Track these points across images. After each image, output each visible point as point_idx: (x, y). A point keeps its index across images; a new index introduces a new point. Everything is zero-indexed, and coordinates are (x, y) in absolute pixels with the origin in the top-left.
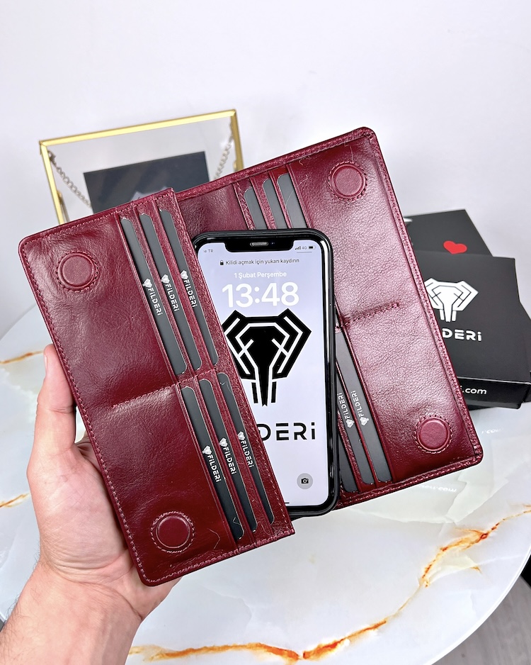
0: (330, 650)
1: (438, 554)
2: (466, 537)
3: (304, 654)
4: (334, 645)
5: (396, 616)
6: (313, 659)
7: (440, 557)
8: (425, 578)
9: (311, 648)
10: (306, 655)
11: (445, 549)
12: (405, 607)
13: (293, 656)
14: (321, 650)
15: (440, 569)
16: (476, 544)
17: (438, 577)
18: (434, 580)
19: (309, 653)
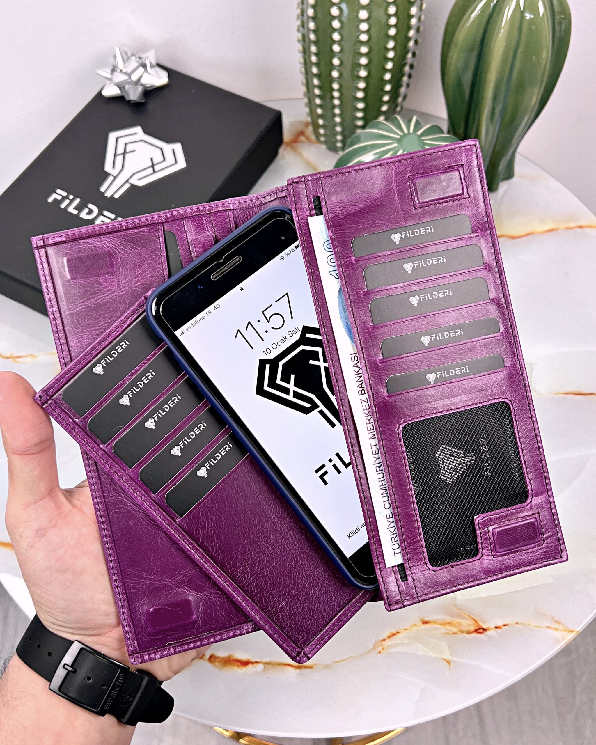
0: (238, 666)
1: (415, 625)
3: (211, 657)
4: (245, 663)
5: (327, 667)
6: (216, 666)
7: (414, 629)
8: (383, 642)
10: (212, 658)
12: (341, 663)
14: (229, 661)
16: (466, 635)
17: (399, 649)
18: (393, 650)
19: (216, 658)
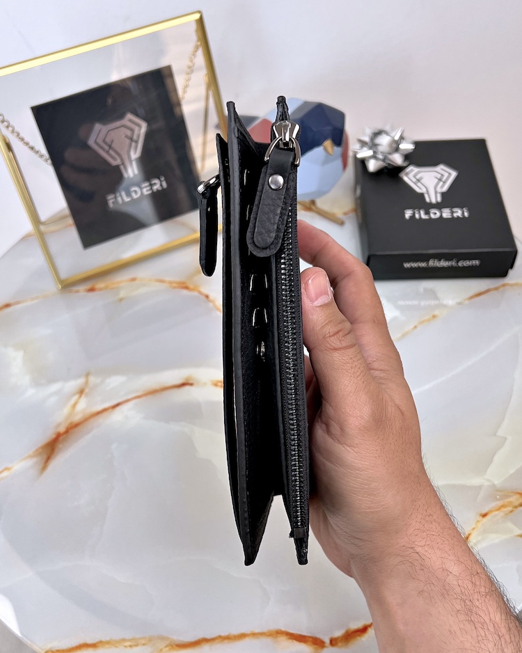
2: (508, 500)
9: (338, 633)
11: (484, 515)
13: (317, 643)
15: (480, 538)
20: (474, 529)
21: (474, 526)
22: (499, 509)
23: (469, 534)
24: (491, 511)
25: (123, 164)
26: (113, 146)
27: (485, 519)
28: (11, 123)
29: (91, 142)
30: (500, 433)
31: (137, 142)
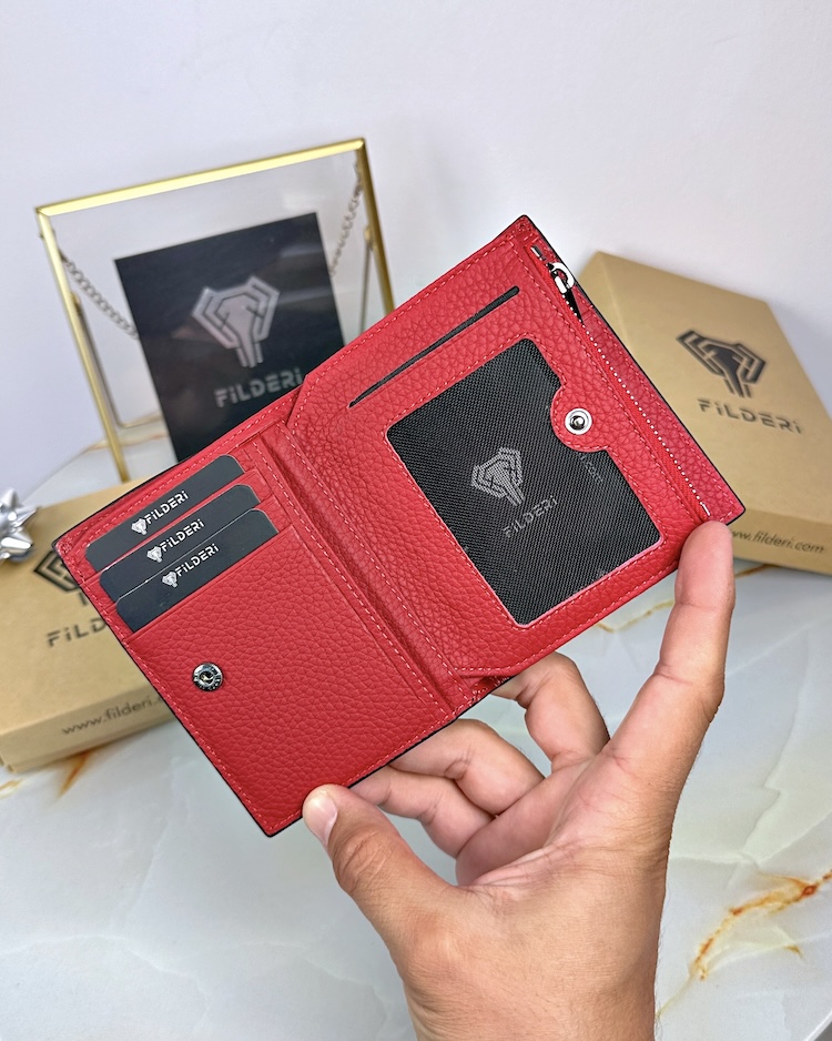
2: (777, 890)
11: (737, 912)
15: (727, 947)
20: (718, 932)
21: (719, 927)
22: (761, 903)
23: (711, 941)
24: (748, 906)
25: (242, 346)
26: (229, 320)
27: (738, 919)
28: (86, 276)
29: (197, 312)
30: (772, 784)
31: (263, 317)
